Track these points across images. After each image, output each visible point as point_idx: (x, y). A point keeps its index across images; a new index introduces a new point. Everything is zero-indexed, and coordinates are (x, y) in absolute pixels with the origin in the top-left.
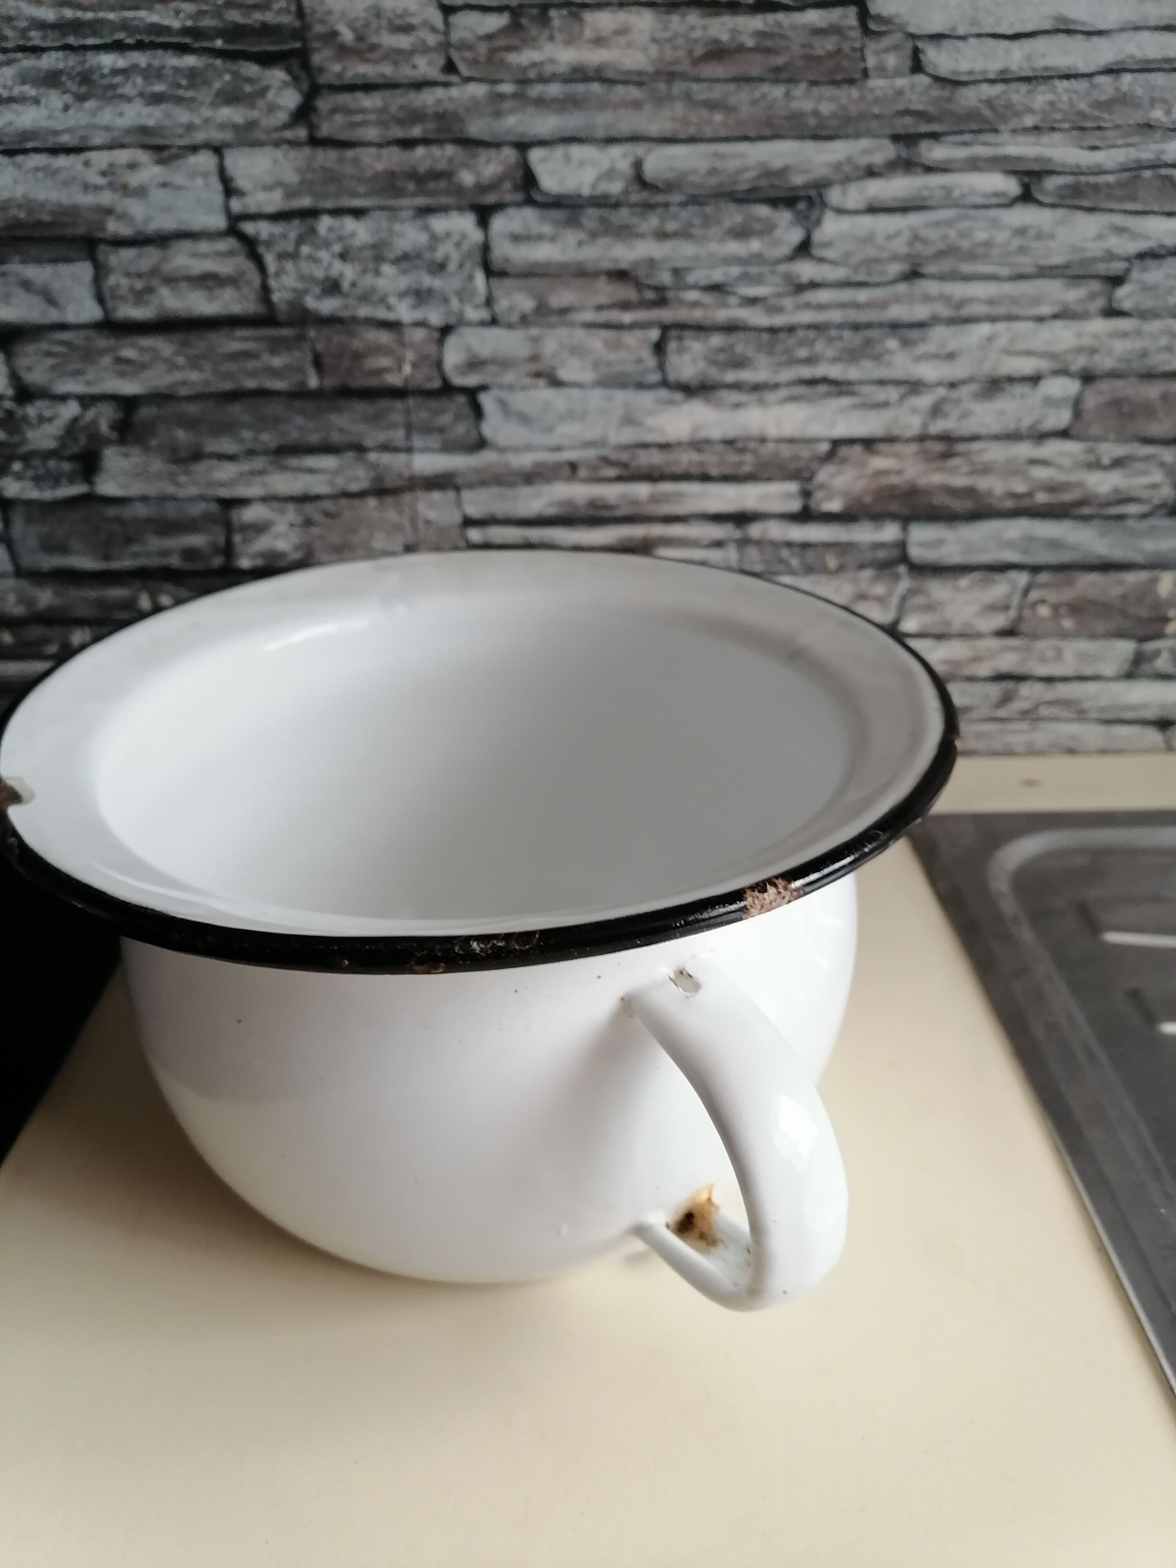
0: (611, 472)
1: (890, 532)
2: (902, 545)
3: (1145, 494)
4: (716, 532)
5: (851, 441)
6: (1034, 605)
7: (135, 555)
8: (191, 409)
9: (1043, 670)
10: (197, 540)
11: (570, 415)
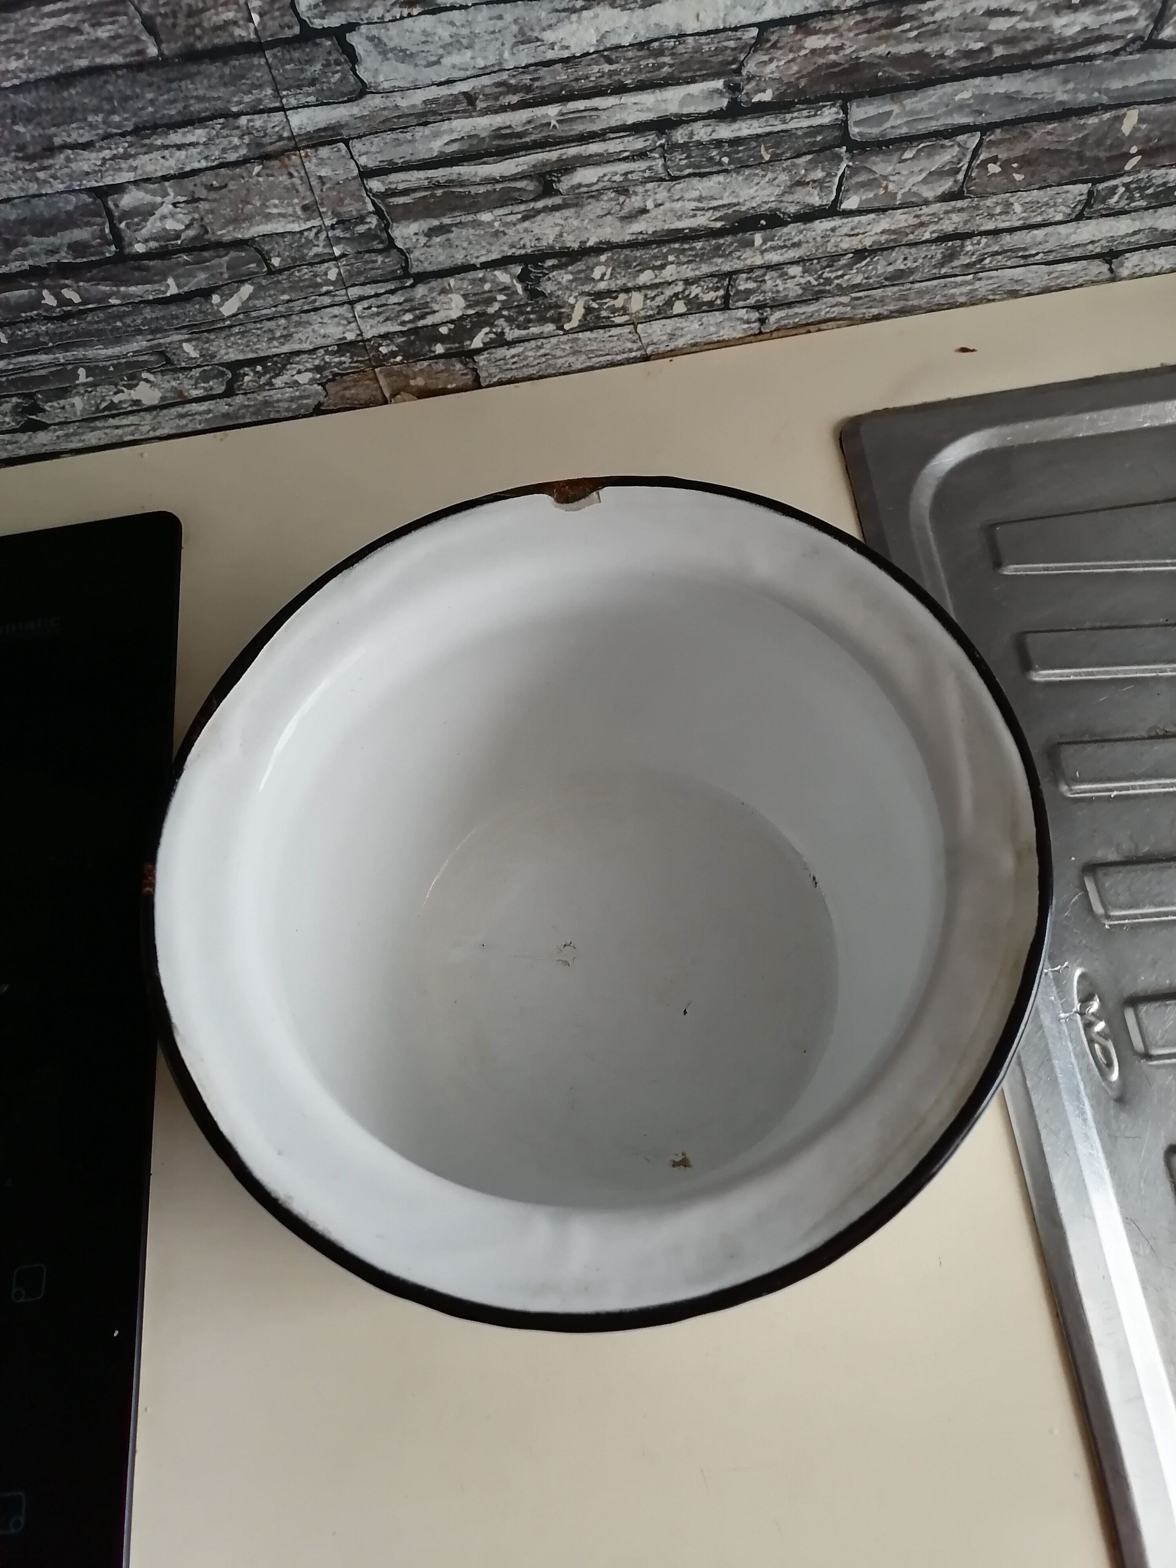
0: (514, 99)
1: (829, 115)
2: (843, 125)
3: (1117, 30)
4: (638, 143)
5: (783, 22)
6: (984, 164)
7: (22, 257)
8: (24, 100)
9: (990, 226)
10: (81, 234)
11: (455, 44)
